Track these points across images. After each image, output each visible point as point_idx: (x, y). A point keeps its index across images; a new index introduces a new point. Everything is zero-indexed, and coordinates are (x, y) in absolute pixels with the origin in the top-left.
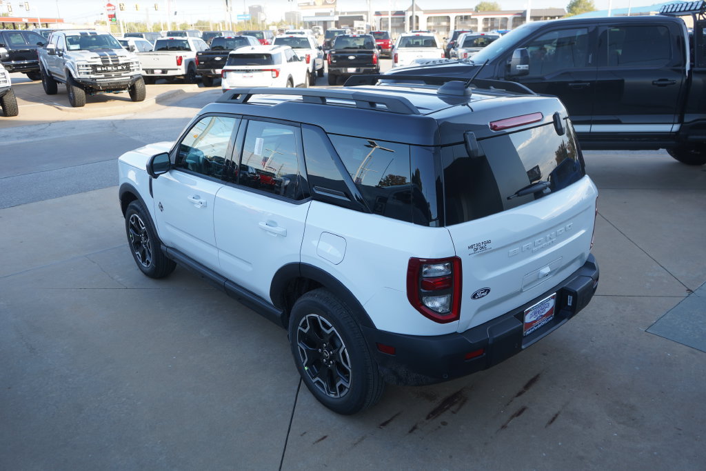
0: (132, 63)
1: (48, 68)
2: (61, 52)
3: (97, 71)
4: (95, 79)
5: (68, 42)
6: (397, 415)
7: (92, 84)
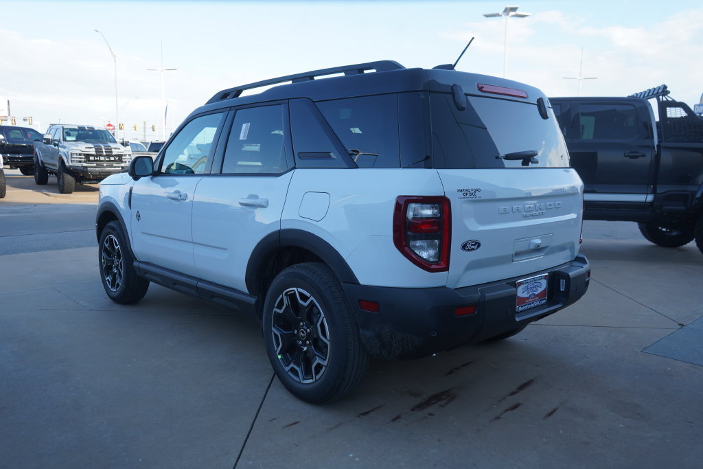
0: (125, 155)
1: (42, 159)
2: (56, 142)
3: (89, 160)
4: (87, 167)
5: (65, 134)
6: (378, 407)
7: (83, 172)
